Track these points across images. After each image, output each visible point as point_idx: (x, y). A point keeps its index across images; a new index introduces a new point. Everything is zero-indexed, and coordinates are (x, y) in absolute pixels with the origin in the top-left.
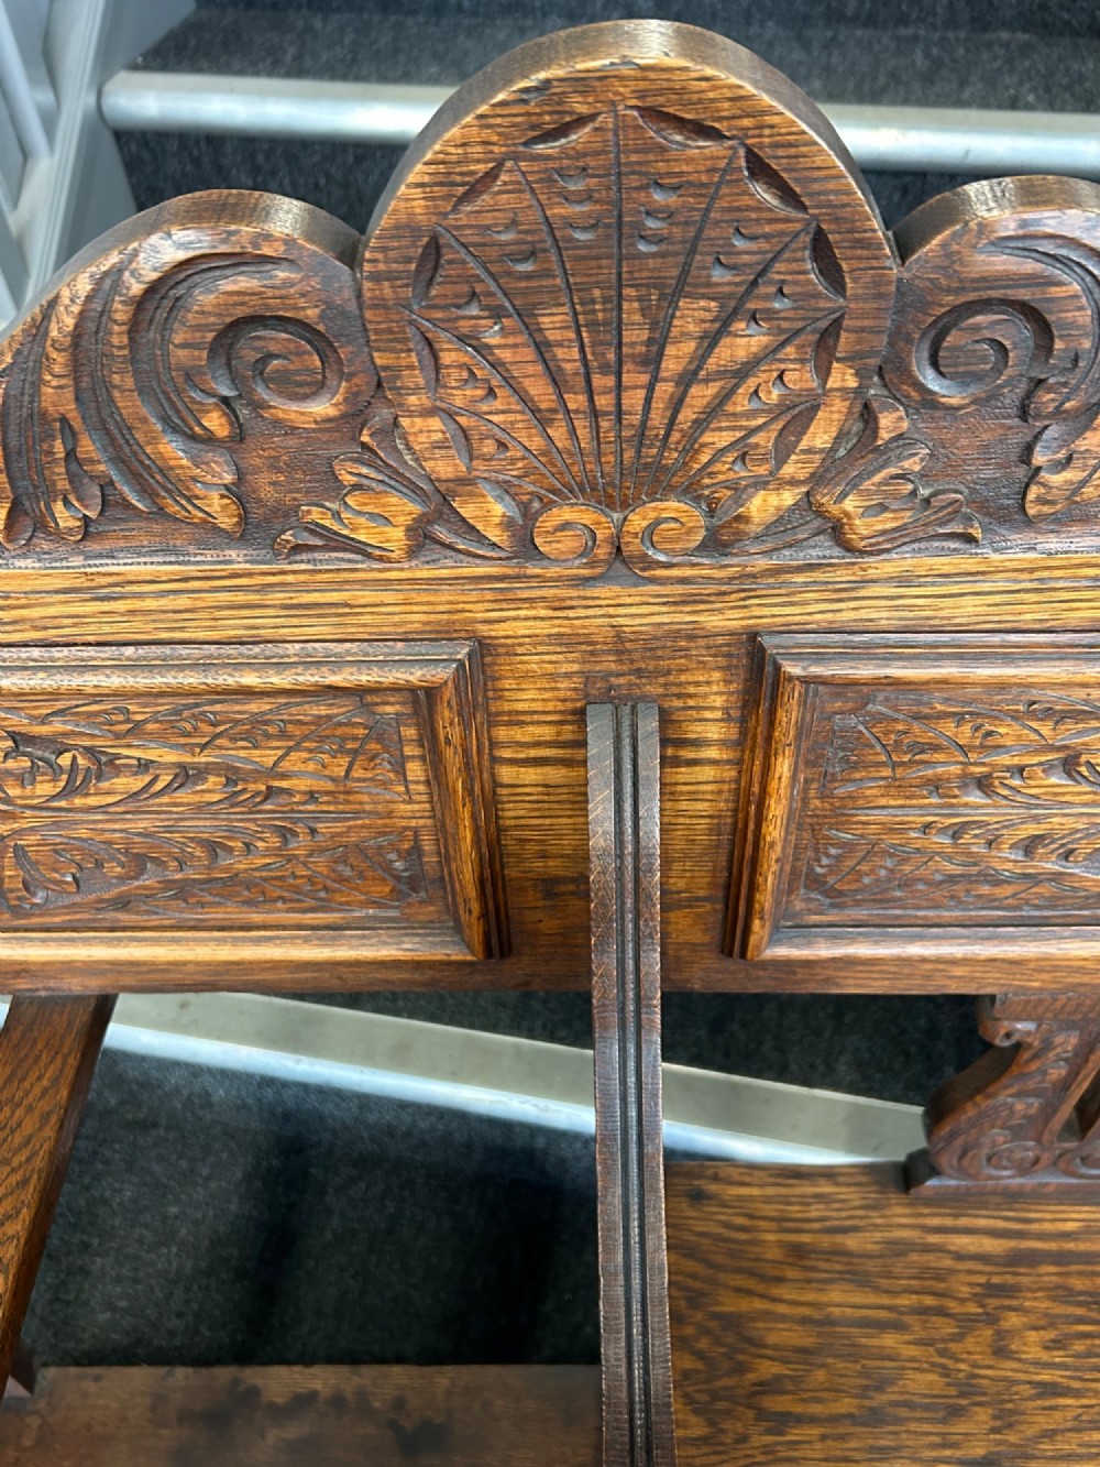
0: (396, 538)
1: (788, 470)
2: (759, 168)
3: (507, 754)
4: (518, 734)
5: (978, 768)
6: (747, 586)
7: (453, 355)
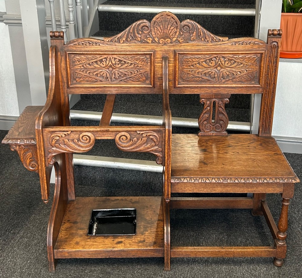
0: (150, 42)
1: (176, 36)
2: (172, 18)
3: (156, 62)
4: (158, 60)
5: (192, 64)
6: (173, 45)
7: (155, 28)
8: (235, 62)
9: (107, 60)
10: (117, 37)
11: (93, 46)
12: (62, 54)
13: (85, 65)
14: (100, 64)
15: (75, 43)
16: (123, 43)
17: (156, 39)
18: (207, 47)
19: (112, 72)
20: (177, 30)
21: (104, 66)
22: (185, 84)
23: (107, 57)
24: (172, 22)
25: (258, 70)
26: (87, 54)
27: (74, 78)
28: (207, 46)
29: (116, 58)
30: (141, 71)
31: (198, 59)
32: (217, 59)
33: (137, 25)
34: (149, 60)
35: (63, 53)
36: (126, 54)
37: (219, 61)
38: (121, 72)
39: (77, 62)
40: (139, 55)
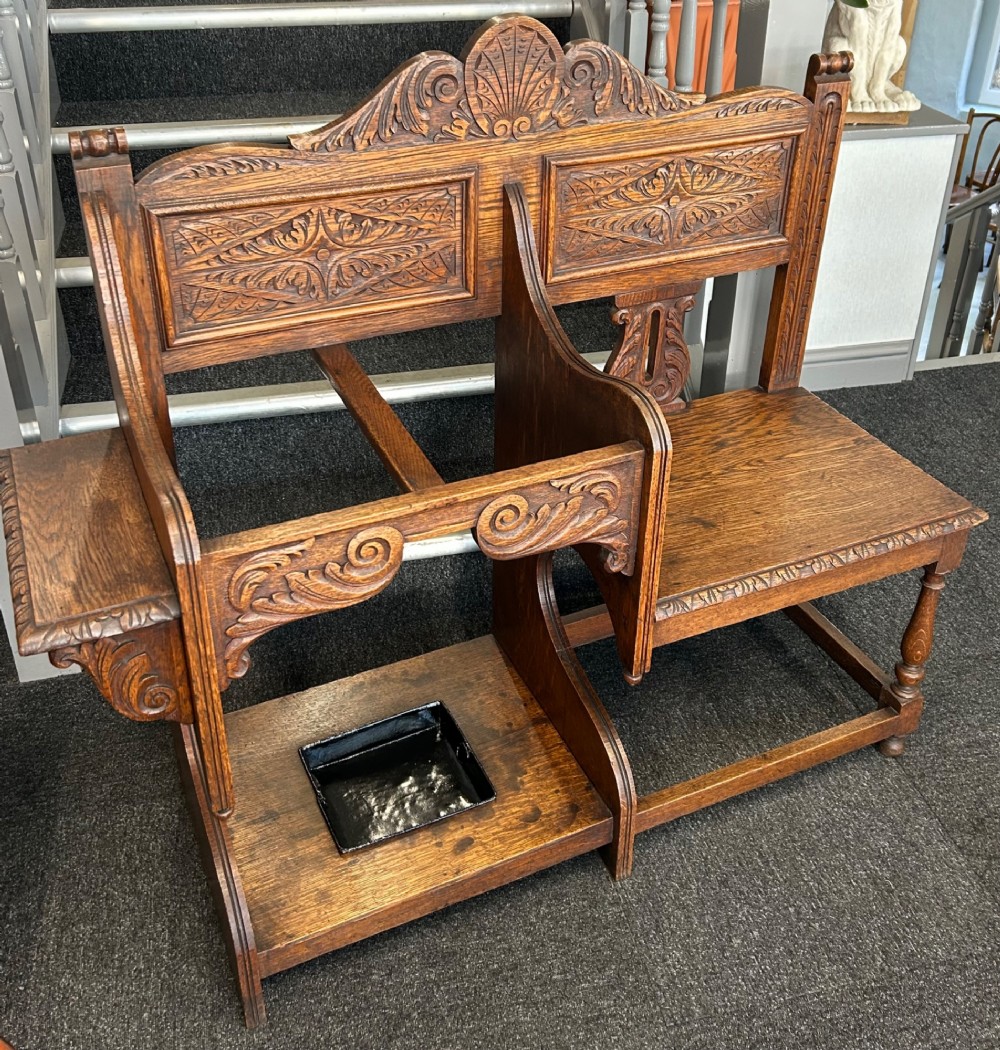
1: (547, 105)
2: (539, 36)
4: (487, 197)
5: (597, 197)
6: (540, 140)
7: (481, 81)
8: (721, 172)
9: (309, 222)
10: (345, 130)
11: (253, 176)
12: (130, 223)
13: (228, 252)
14: (282, 241)
15: (182, 170)
16: (365, 150)
17: (483, 123)
18: (644, 134)
19: (330, 265)
20: (552, 80)
21: (300, 245)
22: (574, 271)
23: (310, 211)
24: (538, 54)
25: (782, 191)
26: (232, 209)
27: (185, 310)
28: (644, 128)
29: (343, 212)
30: (430, 245)
31: (615, 179)
32: (669, 172)
33: (415, 75)
34: (458, 201)
35: (133, 219)
36: (382, 191)
37: (677, 175)
38: (360, 260)
39: (194, 244)
40: (426, 189)
